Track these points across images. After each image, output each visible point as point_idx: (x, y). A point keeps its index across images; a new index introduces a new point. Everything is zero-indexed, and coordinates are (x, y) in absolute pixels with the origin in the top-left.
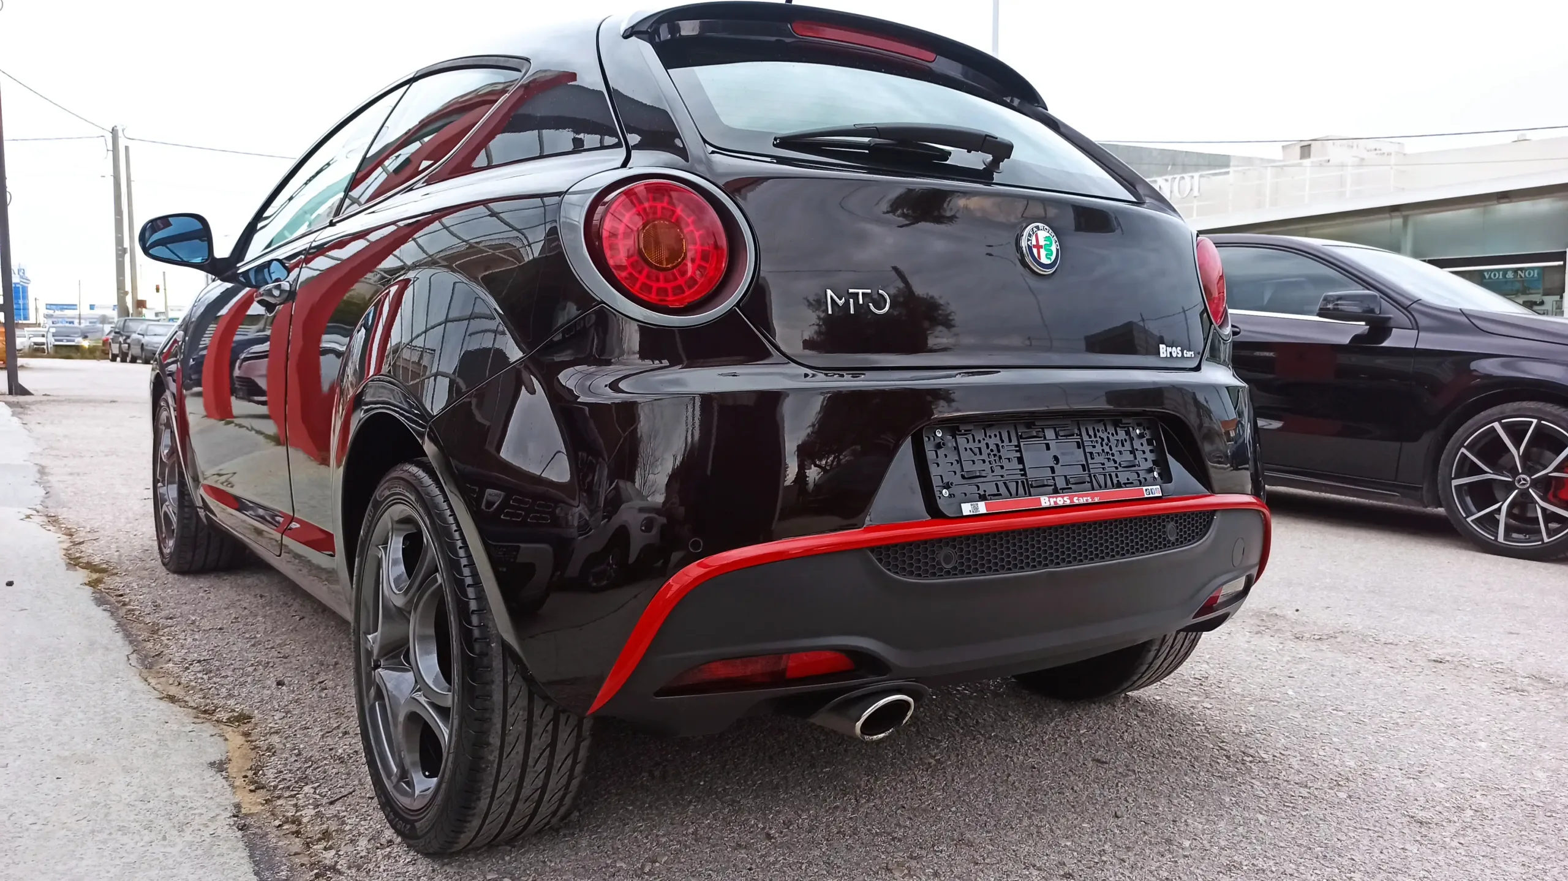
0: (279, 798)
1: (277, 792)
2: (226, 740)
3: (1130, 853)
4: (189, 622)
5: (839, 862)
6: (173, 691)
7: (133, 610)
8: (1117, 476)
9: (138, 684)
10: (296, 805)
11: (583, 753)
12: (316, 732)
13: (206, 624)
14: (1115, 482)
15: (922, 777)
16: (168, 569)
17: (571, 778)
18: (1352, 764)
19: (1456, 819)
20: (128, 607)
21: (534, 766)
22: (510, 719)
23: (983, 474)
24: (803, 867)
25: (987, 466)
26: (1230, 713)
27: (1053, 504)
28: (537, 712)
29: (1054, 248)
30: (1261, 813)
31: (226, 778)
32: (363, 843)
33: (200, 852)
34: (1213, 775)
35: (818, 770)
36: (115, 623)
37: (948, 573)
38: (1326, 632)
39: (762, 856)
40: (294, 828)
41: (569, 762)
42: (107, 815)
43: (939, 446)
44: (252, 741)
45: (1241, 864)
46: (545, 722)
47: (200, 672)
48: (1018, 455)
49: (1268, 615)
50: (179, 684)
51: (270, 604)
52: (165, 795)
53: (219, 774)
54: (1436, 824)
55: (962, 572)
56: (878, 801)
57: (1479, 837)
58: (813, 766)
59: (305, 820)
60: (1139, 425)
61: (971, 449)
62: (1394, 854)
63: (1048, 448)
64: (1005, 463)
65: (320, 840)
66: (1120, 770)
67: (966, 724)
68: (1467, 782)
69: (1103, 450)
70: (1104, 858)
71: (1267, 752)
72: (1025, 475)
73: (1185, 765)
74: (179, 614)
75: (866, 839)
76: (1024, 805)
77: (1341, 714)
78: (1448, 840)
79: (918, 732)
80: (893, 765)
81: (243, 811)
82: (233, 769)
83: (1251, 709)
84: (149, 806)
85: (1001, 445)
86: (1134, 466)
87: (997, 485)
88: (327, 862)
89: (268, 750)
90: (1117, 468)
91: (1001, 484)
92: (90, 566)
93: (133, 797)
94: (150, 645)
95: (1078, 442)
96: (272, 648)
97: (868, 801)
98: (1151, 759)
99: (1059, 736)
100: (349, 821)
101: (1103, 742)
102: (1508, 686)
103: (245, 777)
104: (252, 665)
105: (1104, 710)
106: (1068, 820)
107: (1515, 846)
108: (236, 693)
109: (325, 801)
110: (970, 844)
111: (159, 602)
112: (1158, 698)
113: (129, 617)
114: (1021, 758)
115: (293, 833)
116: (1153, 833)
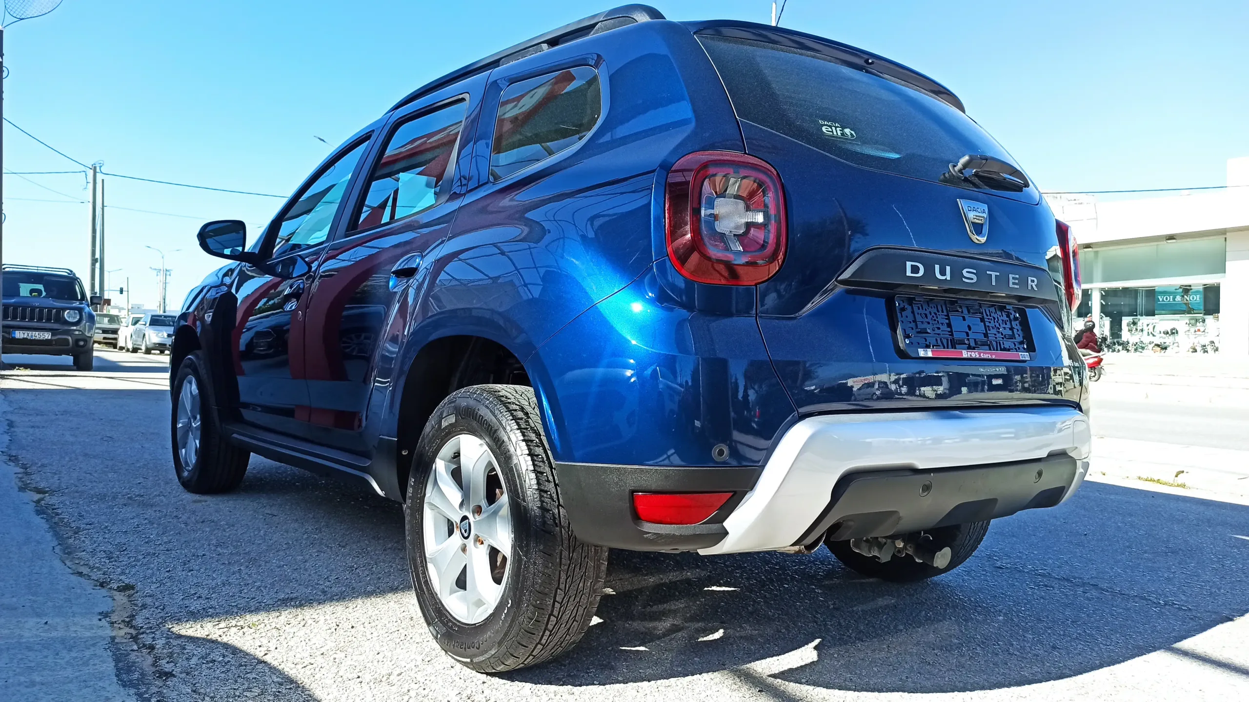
0: (143, 633)
4: (103, 527)
6: (82, 569)
9: (57, 563)
10: (153, 637)
13: (115, 528)
20: (61, 516)
31: (109, 622)
32: (194, 661)
36: (48, 526)
44: (132, 601)
47: (104, 558)
50: (88, 565)
53: (104, 619)
81: (116, 641)
88: (167, 670)
89: (142, 606)
92: (36, 490)
94: (71, 541)
100: (188, 648)
108: (127, 572)
113: (59, 523)
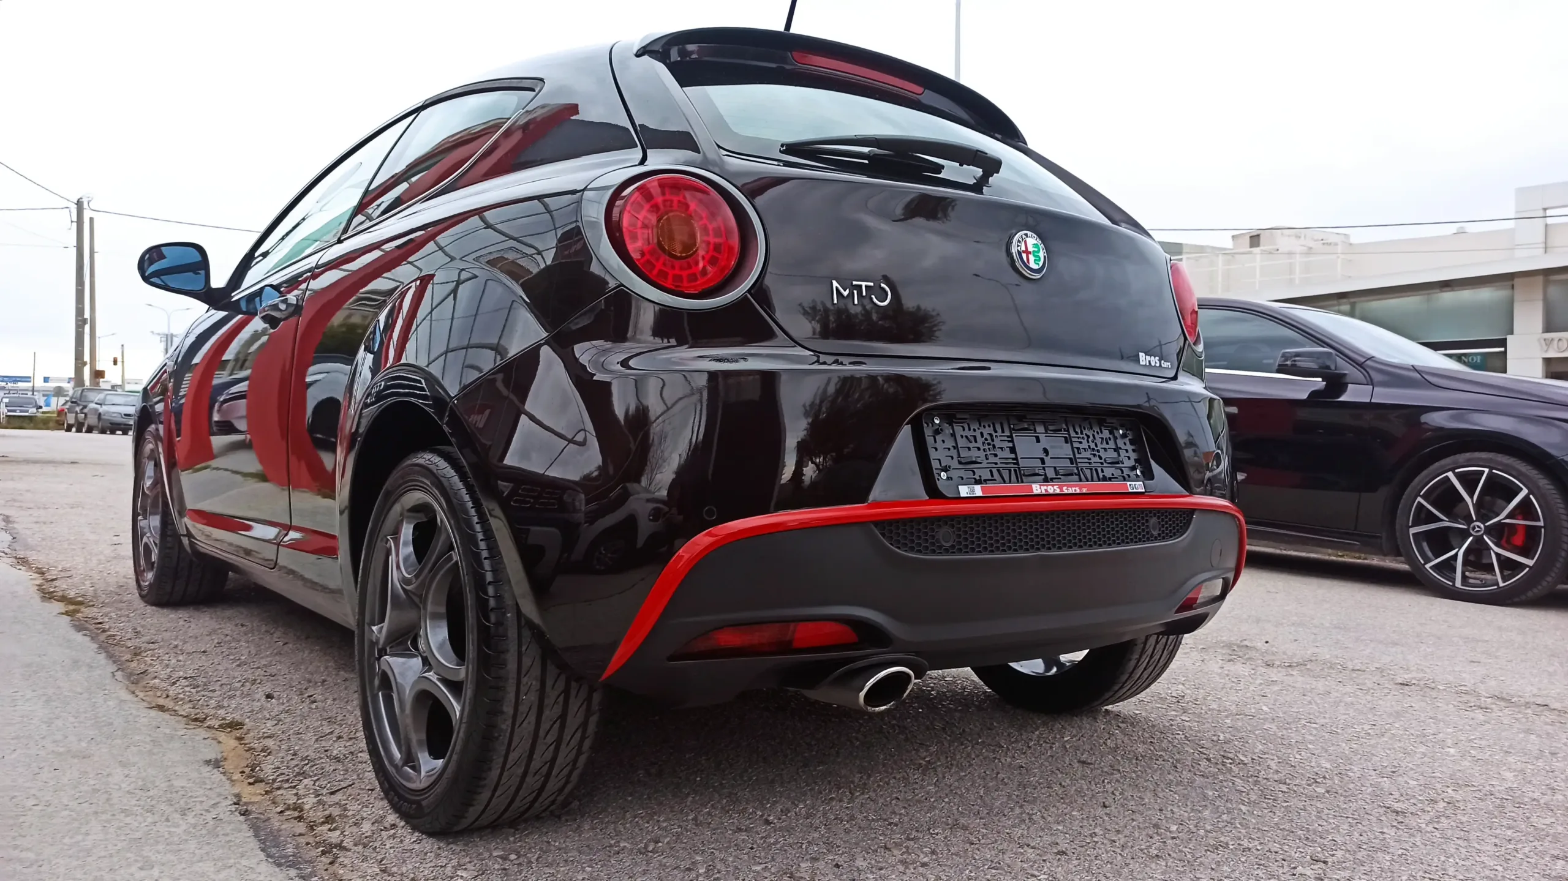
0: (279, 789)
1: (276, 785)
2: (220, 742)
3: (1120, 836)
4: (172, 646)
5: (838, 842)
6: (161, 702)
7: (114, 636)
8: (1103, 471)
9: (124, 695)
10: (296, 794)
11: (592, 728)
12: (310, 737)
13: (189, 648)
14: (1101, 476)
15: (914, 775)
16: (146, 602)
17: (579, 753)
18: (1328, 766)
19: (1429, 809)
20: (109, 633)
21: (545, 739)
22: (523, 689)
23: (979, 460)
24: (804, 847)
25: (982, 454)
26: (1207, 725)
27: (1044, 492)
28: (549, 683)
29: (1042, 254)
30: (1244, 804)
31: (224, 773)
32: (366, 827)
33: (204, 832)
34: (1195, 774)
35: (812, 768)
36: (96, 646)
37: (947, 551)
38: (1295, 660)
39: (762, 838)
40: (296, 814)
41: (578, 735)
42: (108, 800)
43: (937, 432)
44: (246, 744)
45: (1227, 844)
46: (556, 693)
47: (187, 686)
48: (1011, 445)
49: (1239, 646)
50: (168, 696)
51: (252, 631)
52: (164, 786)
53: (216, 770)
54: (1412, 813)
55: (960, 550)
56: (872, 794)
57: (1452, 823)
58: (805, 766)
59: (307, 807)
60: (1122, 426)
61: (966, 437)
62: (1373, 837)
63: (1038, 440)
64: (998, 452)
65: (323, 823)
66: (1106, 770)
67: (952, 732)
68: (1439, 780)
69: (1089, 446)
70: (1096, 839)
71: (1246, 756)
72: (1017, 463)
73: (1168, 765)
74: (160, 640)
75: (864, 824)
76: (1014, 797)
77: (1314, 725)
78: (1423, 826)
79: (906, 740)
80: (884, 765)
81: (244, 800)
82: (228, 766)
83: (1228, 721)
84: (151, 793)
85: (994, 435)
86: (1118, 463)
87: (991, 471)
88: (334, 841)
89: (263, 751)
90: (1102, 463)
91: (995, 471)
92: (63, 599)
93: (133, 785)
94: (134, 664)
95: (1065, 438)
96: (258, 668)
97: (863, 794)
98: (1134, 761)
99: (1045, 742)
100: (351, 808)
101: (1087, 747)
102: (1472, 704)
103: (243, 772)
104: (239, 681)
105: (1086, 722)
106: (1058, 809)
107: (1487, 830)
108: (226, 704)
109: (325, 791)
110: (965, 828)
111: (139, 629)
112: (1137, 712)
113: (110, 641)
114: (1009, 760)
115: (295, 818)
116: (1141, 820)
